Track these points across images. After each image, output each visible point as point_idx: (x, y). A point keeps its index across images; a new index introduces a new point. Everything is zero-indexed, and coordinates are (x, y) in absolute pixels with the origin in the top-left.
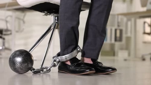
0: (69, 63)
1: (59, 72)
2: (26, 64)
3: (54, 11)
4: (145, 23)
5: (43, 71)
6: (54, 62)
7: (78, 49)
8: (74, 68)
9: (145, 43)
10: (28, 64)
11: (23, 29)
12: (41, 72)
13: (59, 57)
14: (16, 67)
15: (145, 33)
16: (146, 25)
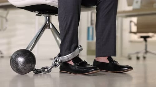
0: (71, 63)
1: (60, 72)
2: (30, 64)
3: (47, 11)
4: (131, 22)
5: (44, 71)
6: (55, 63)
7: (80, 48)
8: (77, 68)
9: (131, 42)
10: (31, 65)
11: (6, 27)
12: (43, 72)
13: (60, 58)
14: (20, 67)
15: (131, 32)
16: (133, 24)
